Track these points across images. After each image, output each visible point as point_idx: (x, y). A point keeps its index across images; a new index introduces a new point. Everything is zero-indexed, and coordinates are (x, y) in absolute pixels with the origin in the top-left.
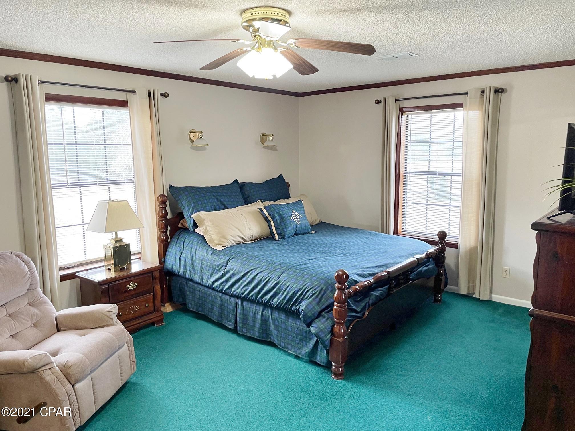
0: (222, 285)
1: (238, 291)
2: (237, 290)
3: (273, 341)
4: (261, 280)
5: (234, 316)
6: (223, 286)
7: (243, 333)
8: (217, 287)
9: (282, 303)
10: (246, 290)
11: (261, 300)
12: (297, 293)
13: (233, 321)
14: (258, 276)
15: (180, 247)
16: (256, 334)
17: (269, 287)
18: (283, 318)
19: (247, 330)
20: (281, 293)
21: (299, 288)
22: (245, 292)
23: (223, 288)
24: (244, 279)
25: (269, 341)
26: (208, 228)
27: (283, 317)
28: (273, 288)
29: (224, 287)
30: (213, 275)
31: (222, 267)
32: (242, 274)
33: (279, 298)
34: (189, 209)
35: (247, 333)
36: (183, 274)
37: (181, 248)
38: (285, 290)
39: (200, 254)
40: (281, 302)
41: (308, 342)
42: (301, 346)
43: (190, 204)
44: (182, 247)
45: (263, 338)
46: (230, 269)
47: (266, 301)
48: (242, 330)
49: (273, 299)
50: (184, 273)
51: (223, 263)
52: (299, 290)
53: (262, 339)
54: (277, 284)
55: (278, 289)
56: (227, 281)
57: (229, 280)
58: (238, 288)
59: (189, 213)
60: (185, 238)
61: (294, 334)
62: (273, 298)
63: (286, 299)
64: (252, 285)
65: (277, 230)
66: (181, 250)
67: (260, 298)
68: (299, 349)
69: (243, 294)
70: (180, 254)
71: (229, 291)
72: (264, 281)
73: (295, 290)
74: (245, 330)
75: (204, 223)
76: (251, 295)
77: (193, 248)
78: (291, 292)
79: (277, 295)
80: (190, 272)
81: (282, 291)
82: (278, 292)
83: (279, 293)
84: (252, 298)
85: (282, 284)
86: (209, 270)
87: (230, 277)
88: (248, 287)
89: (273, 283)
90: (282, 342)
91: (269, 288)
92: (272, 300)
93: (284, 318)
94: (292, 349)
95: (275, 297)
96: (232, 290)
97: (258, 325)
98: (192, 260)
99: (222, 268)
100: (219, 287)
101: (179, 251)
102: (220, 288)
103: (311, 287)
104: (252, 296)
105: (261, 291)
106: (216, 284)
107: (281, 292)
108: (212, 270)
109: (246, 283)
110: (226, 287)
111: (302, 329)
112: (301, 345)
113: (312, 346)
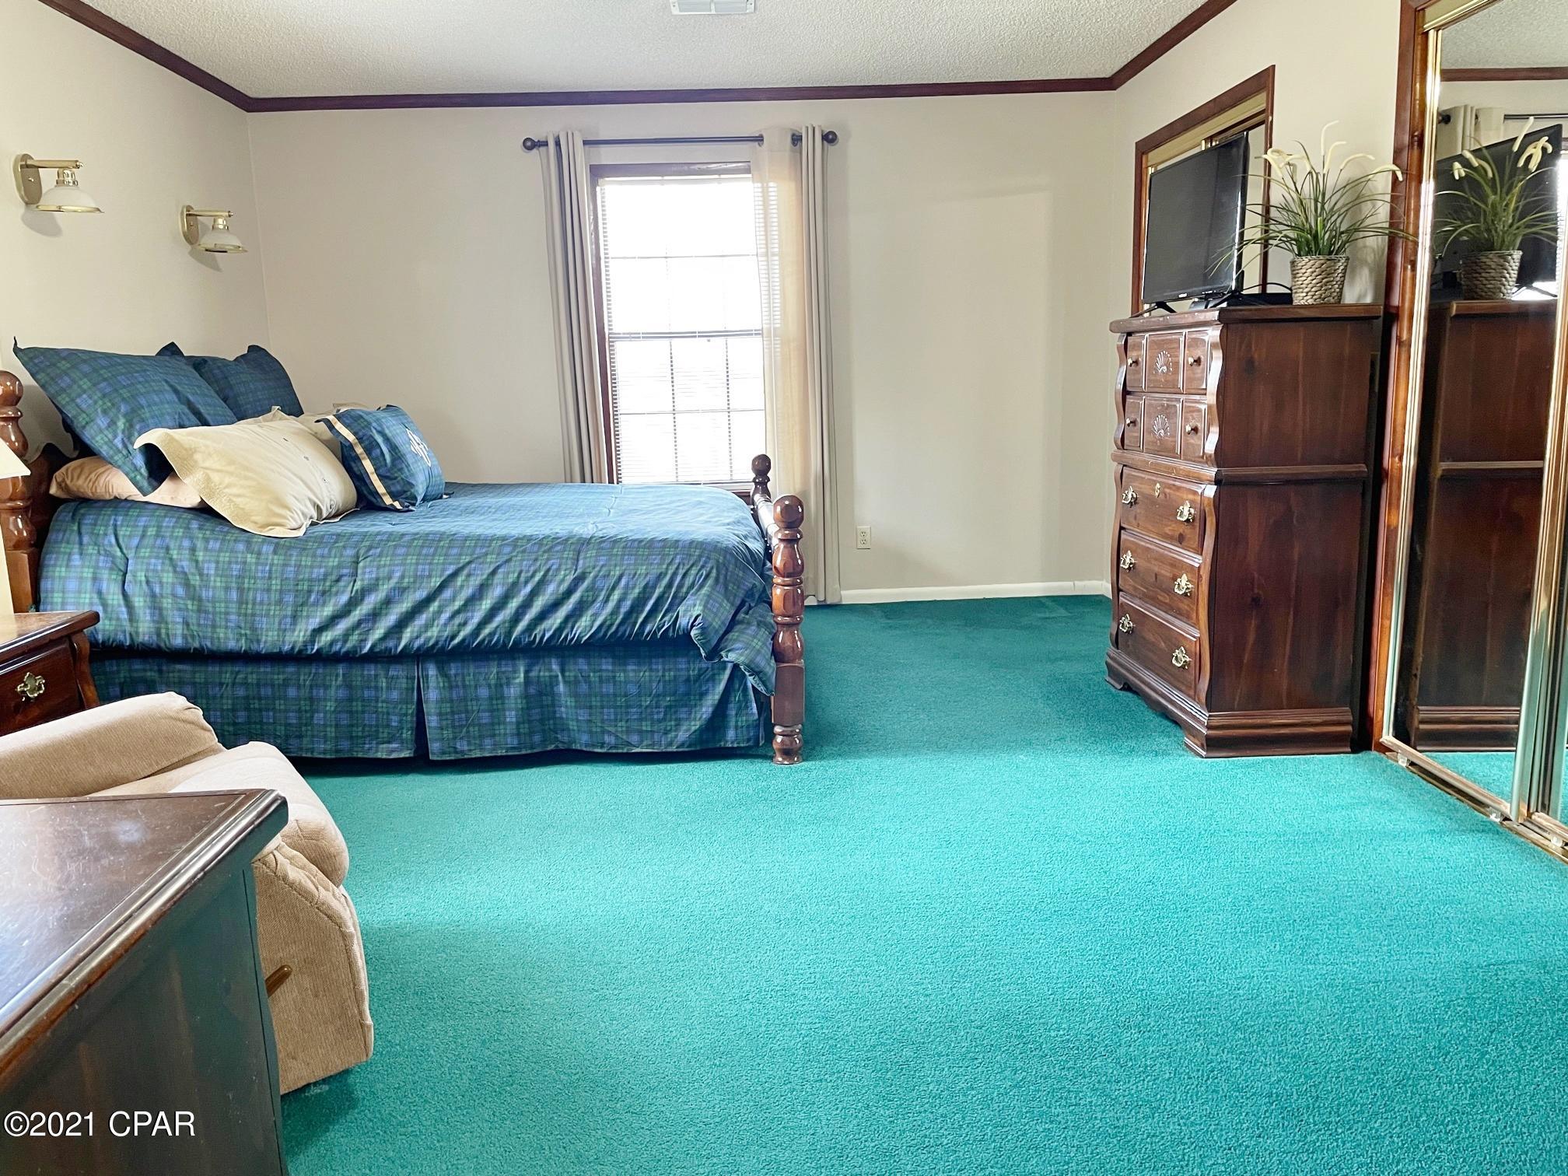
0: (357, 632)
1: (434, 632)
2: (426, 631)
3: (566, 746)
4: (515, 584)
5: (410, 720)
6: (360, 634)
7: (459, 756)
8: (332, 643)
9: (612, 625)
10: (465, 624)
11: (530, 636)
12: (654, 587)
13: (407, 734)
14: (499, 577)
15: (108, 554)
16: (506, 743)
17: (552, 594)
18: (604, 667)
19: (469, 744)
20: (601, 598)
21: (655, 571)
22: (459, 632)
23: (365, 640)
24: (447, 594)
25: (552, 751)
26: (216, 477)
27: (607, 665)
28: (569, 593)
29: (361, 637)
30: (305, 614)
31: (338, 581)
32: (436, 582)
33: (595, 615)
34: (112, 423)
35: (470, 750)
36: (155, 638)
37: (114, 557)
38: (614, 588)
39: (221, 559)
40: (608, 623)
41: (695, 705)
42: (673, 723)
43: (113, 405)
44: (119, 553)
45: (532, 748)
46: (377, 579)
47: (547, 636)
48: (455, 748)
49: (576, 622)
50: (159, 635)
51: (339, 566)
52: (660, 577)
53: (529, 752)
54: (579, 580)
55: (587, 590)
56: (375, 616)
57: (384, 612)
58: (428, 626)
59: (115, 437)
60: (115, 526)
61: (649, 699)
62: (573, 620)
63: (623, 610)
64: (486, 604)
65: (390, 482)
66: (113, 562)
67: (523, 632)
68: (666, 733)
69: (453, 637)
70: (120, 578)
71: (391, 644)
72: (526, 583)
73: (647, 579)
74: (465, 743)
75: (196, 462)
76: (486, 631)
77: (172, 546)
78: (633, 588)
79: (588, 608)
80: (188, 625)
81: (603, 593)
82: (590, 599)
83: (594, 601)
84: (490, 641)
85: (596, 577)
86: (280, 602)
87: (388, 602)
88: (470, 614)
89: (563, 581)
90: (609, 733)
91: (554, 597)
92: (570, 625)
93: (610, 668)
94: (642, 741)
95: (580, 616)
96: (400, 639)
97: (511, 717)
98: (187, 585)
99: (342, 584)
100: (345, 641)
101: (111, 569)
102: (349, 645)
103: (691, 562)
104: (492, 634)
105: (524, 614)
106: (326, 637)
107: (598, 596)
108: (296, 596)
109: (458, 604)
110: (378, 633)
111: (675, 676)
112: (671, 721)
113: (710, 710)
